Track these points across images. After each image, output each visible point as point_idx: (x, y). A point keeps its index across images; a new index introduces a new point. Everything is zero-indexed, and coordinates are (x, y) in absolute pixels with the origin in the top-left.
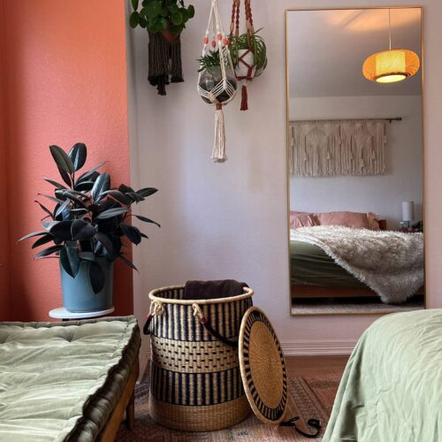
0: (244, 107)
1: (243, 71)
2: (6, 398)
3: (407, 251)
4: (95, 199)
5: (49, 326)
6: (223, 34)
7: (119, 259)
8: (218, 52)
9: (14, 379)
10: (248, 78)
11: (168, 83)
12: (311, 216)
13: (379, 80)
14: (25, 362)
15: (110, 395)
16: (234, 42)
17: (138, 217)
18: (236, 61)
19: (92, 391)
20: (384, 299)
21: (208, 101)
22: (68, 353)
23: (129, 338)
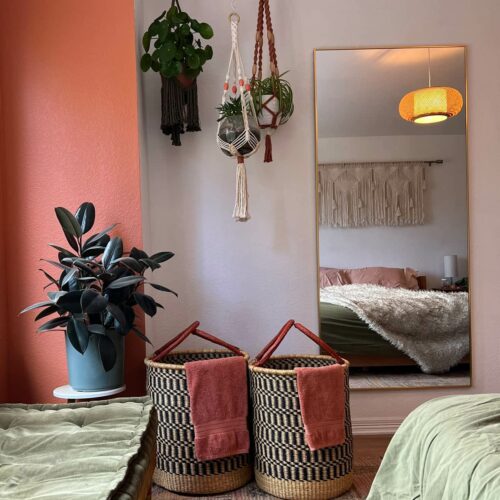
0: (268, 158)
1: (267, 118)
2: (19, 494)
3: (449, 314)
4: (106, 267)
5: (57, 409)
6: (245, 79)
7: (131, 331)
8: (240, 98)
9: (25, 472)
10: (273, 126)
11: (183, 132)
12: (341, 272)
13: (418, 121)
14: (34, 451)
15: (132, 489)
16: (257, 87)
17: (153, 285)
18: (259, 108)
19: (113, 486)
20: (425, 369)
21: (229, 153)
22: (81, 440)
23: (146, 423)
